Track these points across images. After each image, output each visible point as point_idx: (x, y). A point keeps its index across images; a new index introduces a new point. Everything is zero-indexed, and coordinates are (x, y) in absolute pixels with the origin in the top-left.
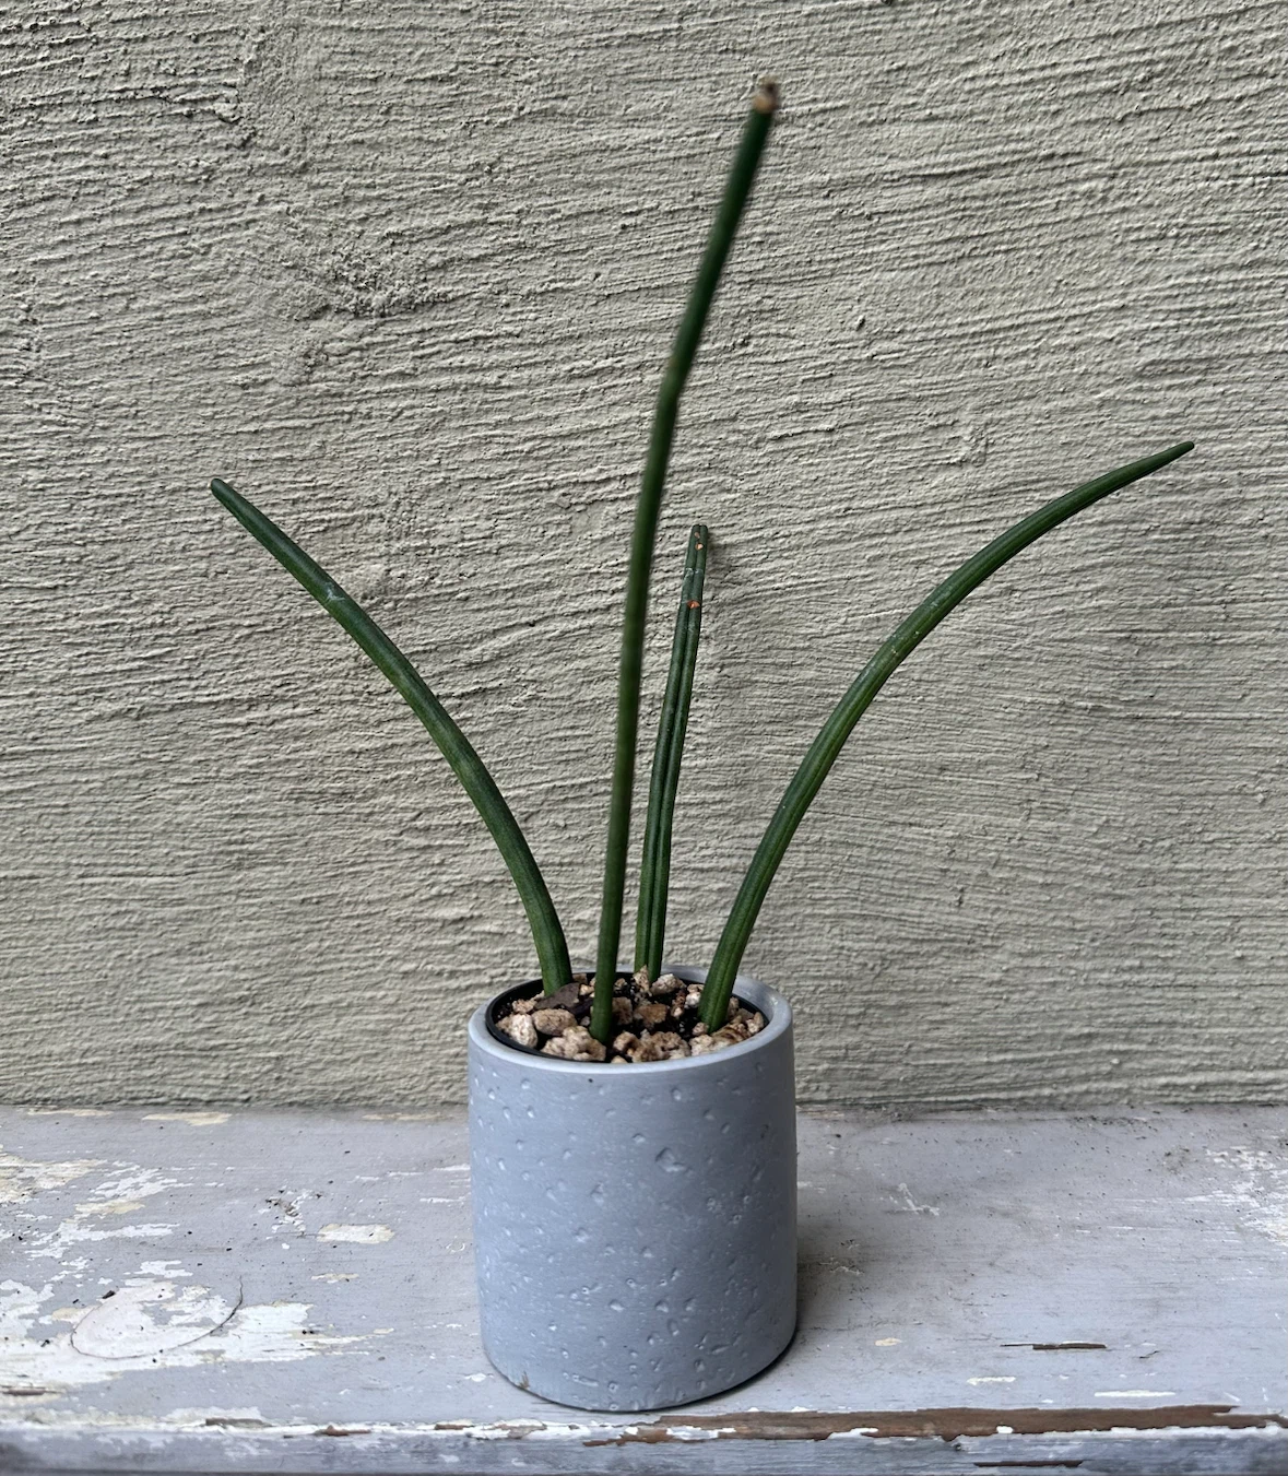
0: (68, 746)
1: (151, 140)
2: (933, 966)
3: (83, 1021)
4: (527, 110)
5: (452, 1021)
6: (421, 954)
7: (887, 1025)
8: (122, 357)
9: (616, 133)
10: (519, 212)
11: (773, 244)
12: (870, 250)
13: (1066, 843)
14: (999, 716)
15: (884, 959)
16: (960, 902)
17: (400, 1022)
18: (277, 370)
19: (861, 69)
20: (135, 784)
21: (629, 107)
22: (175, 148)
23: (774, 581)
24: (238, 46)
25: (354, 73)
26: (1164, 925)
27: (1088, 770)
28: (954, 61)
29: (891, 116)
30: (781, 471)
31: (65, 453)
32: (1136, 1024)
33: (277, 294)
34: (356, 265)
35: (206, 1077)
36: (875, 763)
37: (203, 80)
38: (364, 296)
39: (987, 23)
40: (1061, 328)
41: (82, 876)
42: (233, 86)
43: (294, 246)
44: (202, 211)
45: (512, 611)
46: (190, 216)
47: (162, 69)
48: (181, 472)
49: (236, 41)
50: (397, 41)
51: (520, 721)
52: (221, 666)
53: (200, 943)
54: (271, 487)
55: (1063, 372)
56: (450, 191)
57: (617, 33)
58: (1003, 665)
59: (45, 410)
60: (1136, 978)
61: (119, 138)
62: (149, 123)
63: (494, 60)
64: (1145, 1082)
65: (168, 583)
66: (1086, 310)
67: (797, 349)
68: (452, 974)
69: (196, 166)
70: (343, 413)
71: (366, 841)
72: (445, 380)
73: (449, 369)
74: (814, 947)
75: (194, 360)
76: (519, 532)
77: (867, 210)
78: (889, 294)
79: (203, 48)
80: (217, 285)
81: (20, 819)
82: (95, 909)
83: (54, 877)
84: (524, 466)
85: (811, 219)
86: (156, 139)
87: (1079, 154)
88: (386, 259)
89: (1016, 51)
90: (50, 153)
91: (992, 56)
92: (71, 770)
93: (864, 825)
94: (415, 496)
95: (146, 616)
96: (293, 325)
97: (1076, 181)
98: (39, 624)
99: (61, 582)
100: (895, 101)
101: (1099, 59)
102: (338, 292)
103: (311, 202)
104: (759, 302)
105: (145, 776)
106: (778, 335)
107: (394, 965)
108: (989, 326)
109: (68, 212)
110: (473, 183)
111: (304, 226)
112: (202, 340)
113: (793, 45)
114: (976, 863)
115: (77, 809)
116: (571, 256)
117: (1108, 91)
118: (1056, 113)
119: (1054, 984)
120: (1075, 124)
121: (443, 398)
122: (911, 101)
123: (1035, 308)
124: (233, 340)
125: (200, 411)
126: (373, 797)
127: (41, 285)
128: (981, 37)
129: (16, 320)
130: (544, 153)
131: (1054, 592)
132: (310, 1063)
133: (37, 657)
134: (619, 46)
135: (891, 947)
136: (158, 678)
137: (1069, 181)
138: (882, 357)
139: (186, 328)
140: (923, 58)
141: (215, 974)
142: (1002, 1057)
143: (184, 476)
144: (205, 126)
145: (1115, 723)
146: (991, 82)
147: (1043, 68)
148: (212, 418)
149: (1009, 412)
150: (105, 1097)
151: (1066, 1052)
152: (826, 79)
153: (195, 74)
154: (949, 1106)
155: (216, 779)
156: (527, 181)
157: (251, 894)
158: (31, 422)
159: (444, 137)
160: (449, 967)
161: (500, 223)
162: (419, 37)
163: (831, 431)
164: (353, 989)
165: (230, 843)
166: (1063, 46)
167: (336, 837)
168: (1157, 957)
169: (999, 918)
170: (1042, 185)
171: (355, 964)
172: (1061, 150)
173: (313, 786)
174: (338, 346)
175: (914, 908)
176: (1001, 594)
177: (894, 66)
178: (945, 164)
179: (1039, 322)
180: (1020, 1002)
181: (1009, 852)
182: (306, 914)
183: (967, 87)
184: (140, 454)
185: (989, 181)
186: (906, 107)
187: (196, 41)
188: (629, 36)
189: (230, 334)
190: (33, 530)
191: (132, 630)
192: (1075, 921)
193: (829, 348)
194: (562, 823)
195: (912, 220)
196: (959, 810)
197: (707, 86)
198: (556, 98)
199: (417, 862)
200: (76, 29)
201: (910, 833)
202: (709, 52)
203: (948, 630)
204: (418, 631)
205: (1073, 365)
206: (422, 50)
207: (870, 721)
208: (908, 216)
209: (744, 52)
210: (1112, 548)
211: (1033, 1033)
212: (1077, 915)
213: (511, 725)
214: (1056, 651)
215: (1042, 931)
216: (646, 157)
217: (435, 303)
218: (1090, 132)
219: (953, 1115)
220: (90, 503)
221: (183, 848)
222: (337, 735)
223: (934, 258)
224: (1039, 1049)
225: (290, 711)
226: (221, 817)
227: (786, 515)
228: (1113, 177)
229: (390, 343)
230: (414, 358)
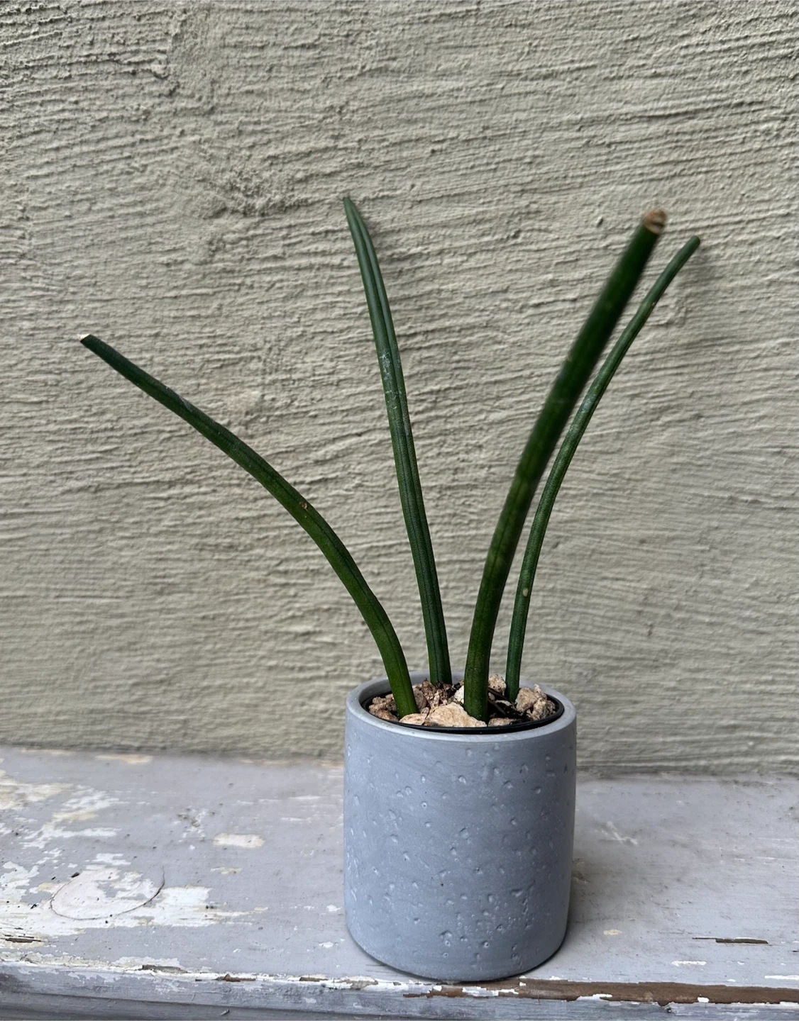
0: (49, 510)
1: (108, 91)
2: (627, 676)
3: (57, 693)
4: (367, 68)
5: (300, 700)
6: (281, 655)
7: (594, 715)
8: (87, 243)
9: (429, 85)
10: (360, 141)
11: (539, 164)
12: (608, 169)
13: (727, 595)
14: (685, 505)
15: (594, 670)
16: (650, 633)
17: (266, 700)
18: (190, 253)
19: (607, 39)
20: (92, 536)
21: (439, 66)
22: (124, 96)
23: (529, 408)
24: (168, 23)
25: (248, 43)
26: (791, 653)
27: (746, 545)
28: (674, 33)
29: (627, 73)
30: (537, 329)
31: (47, 309)
32: (767, 720)
33: (191, 200)
34: (246, 179)
35: (137, 732)
36: (594, 536)
37: (144, 48)
38: (250, 201)
39: (699, 6)
40: (743, 228)
41: (58, 597)
42: (164, 52)
43: (203, 165)
44: (142, 141)
45: (346, 426)
46: (133, 145)
47: (115, 40)
48: (125, 324)
49: (166, 19)
50: (278, 19)
51: (350, 501)
52: (151, 458)
53: (135, 643)
54: (186, 336)
55: (744, 260)
56: (312, 126)
57: (433, 13)
58: (689, 470)
59: (34, 280)
60: (769, 688)
61: (86, 89)
62: (106, 79)
63: (345, 33)
64: (771, 759)
65: (116, 401)
66: (762, 215)
67: (553, 240)
68: (301, 669)
69: (138, 109)
70: (234, 284)
71: (246, 579)
72: (304, 261)
73: (308, 254)
74: (546, 660)
75: (134, 246)
76: (353, 370)
77: (607, 140)
78: (621, 201)
79: (144, 25)
80: (151, 194)
81: (17, 557)
82: (66, 619)
83: (38, 597)
84: (357, 323)
85: (567, 146)
86: (111, 90)
87: (761, 103)
88: (266, 175)
89: (719, 27)
90: (39, 100)
91: (702, 30)
92: (51, 526)
93: (584, 579)
94: (282, 344)
95: (101, 423)
96: (202, 221)
97: (758, 123)
98: (30, 427)
99: (45, 399)
100: (631, 62)
101: (780, 33)
102: (233, 198)
103: (216, 134)
104: (527, 206)
105: (100, 531)
106: (540, 230)
107: (263, 662)
108: (692, 226)
109: (51, 141)
110: (329, 120)
111: (211, 151)
112: (140, 232)
113: (558, 21)
114: (662, 607)
115: (55, 552)
116: (395, 173)
117: (785, 57)
118: (746, 72)
119: (713, 691)
120: (759, 81)
121: (304, 275)
122: (642, 62)
123: (725, 213)
124: (161, 232)
125: (138, 282)
126: (251, 549)
127: (33, 192)
128: (694, 16)
129: (15, 218)
130: (378, 99)
131: (729, 418)
132: (206, 724)
133: (29, 449)
134: (434, 22)
135: (600, 662)
136: (109, 465)
137: (753, 123)
138: (614, 247)
139: (131, 223)
140: (652, 31)
141: (145, 664)
142: (672, 739)
143: (127, 327)
144: (144, 81)
145: (767, 512)
146: (700, 49)
147: (738, 39)
148: (146, 287)
149: (703, 289)
150: (71, 742)
151: (718, 736)
152: (582, 46)
153: (138, 44)
154: (634, 771)
155: (147, 534)
156: (366, 119)
157: (169, 611)
158: (25, 288)
159: (309, 87)
160: (299, 664)
161: (346, 149)
162: (293, 16)
163: (574, 300)
164: (237, 676)
165: (156, 577)
166: (753, 23)
167: (225, 576)
168: (784, 675)
169: (677, 645)
170: (734, 125)
171: (237, 660)
172: (748, 99)
173: (211, 541)
174: (231, 237)
175: (617, 637)
176: (691, 419)
177: (631, 37)
178: (665, 108)
179: (727, 224)
180: (687, 702)
181: (686, 600)
182: (205, 626)
183: (683, 52)
184: (98, 312)
185: (695, 121)
186: (638, 67)
187: (139, 20)
188: (442, 15)
189: (159, 228)
190: (26, 363)
191: (92, 432)
192: (729, 648)
193: (576, 240)
194: (376, 571)
195: (640, 148)
196: (652, 570)
197: (496, 51)
198: (389, 59)
199: (279, 594)
200: (57, 12)
201: (617, 585)
202: (498, 26)
203: (651, 444)
204: (283, 437)
205: (750, 255)
206: (295, 26)
207: (592, 507)
208: (636, 145)
209: (523, 26)
210: (772, 388)
211: (695, 723)
212: (732, 644)
213: (344, 503)
214: (729, 460)
215: (705, 655)
216: (451, 100)
217: (299, 206)
218: (770, 86)
219: (638, 777)
220: (64, 345)
221: (125, 580)
222: (227, 507)
223: (655, 176)
224: (699, 734)
225: (196, 490)
226: (150, 560)
227: (540, 361)
228: (785, 120)
229: (267, 234)
230: (284, 245)
